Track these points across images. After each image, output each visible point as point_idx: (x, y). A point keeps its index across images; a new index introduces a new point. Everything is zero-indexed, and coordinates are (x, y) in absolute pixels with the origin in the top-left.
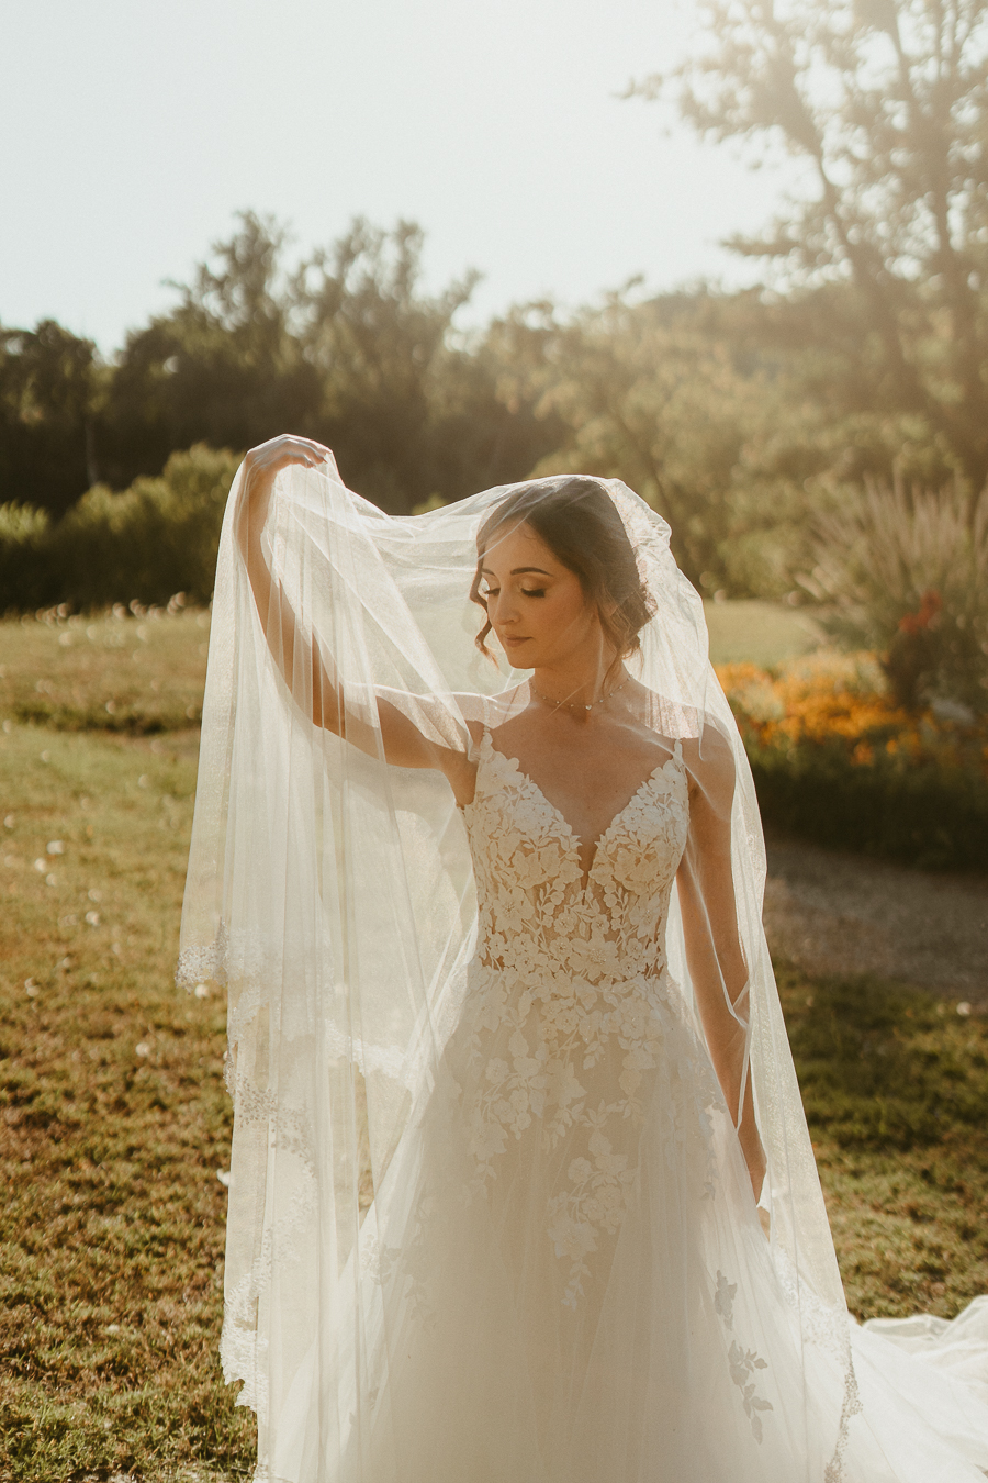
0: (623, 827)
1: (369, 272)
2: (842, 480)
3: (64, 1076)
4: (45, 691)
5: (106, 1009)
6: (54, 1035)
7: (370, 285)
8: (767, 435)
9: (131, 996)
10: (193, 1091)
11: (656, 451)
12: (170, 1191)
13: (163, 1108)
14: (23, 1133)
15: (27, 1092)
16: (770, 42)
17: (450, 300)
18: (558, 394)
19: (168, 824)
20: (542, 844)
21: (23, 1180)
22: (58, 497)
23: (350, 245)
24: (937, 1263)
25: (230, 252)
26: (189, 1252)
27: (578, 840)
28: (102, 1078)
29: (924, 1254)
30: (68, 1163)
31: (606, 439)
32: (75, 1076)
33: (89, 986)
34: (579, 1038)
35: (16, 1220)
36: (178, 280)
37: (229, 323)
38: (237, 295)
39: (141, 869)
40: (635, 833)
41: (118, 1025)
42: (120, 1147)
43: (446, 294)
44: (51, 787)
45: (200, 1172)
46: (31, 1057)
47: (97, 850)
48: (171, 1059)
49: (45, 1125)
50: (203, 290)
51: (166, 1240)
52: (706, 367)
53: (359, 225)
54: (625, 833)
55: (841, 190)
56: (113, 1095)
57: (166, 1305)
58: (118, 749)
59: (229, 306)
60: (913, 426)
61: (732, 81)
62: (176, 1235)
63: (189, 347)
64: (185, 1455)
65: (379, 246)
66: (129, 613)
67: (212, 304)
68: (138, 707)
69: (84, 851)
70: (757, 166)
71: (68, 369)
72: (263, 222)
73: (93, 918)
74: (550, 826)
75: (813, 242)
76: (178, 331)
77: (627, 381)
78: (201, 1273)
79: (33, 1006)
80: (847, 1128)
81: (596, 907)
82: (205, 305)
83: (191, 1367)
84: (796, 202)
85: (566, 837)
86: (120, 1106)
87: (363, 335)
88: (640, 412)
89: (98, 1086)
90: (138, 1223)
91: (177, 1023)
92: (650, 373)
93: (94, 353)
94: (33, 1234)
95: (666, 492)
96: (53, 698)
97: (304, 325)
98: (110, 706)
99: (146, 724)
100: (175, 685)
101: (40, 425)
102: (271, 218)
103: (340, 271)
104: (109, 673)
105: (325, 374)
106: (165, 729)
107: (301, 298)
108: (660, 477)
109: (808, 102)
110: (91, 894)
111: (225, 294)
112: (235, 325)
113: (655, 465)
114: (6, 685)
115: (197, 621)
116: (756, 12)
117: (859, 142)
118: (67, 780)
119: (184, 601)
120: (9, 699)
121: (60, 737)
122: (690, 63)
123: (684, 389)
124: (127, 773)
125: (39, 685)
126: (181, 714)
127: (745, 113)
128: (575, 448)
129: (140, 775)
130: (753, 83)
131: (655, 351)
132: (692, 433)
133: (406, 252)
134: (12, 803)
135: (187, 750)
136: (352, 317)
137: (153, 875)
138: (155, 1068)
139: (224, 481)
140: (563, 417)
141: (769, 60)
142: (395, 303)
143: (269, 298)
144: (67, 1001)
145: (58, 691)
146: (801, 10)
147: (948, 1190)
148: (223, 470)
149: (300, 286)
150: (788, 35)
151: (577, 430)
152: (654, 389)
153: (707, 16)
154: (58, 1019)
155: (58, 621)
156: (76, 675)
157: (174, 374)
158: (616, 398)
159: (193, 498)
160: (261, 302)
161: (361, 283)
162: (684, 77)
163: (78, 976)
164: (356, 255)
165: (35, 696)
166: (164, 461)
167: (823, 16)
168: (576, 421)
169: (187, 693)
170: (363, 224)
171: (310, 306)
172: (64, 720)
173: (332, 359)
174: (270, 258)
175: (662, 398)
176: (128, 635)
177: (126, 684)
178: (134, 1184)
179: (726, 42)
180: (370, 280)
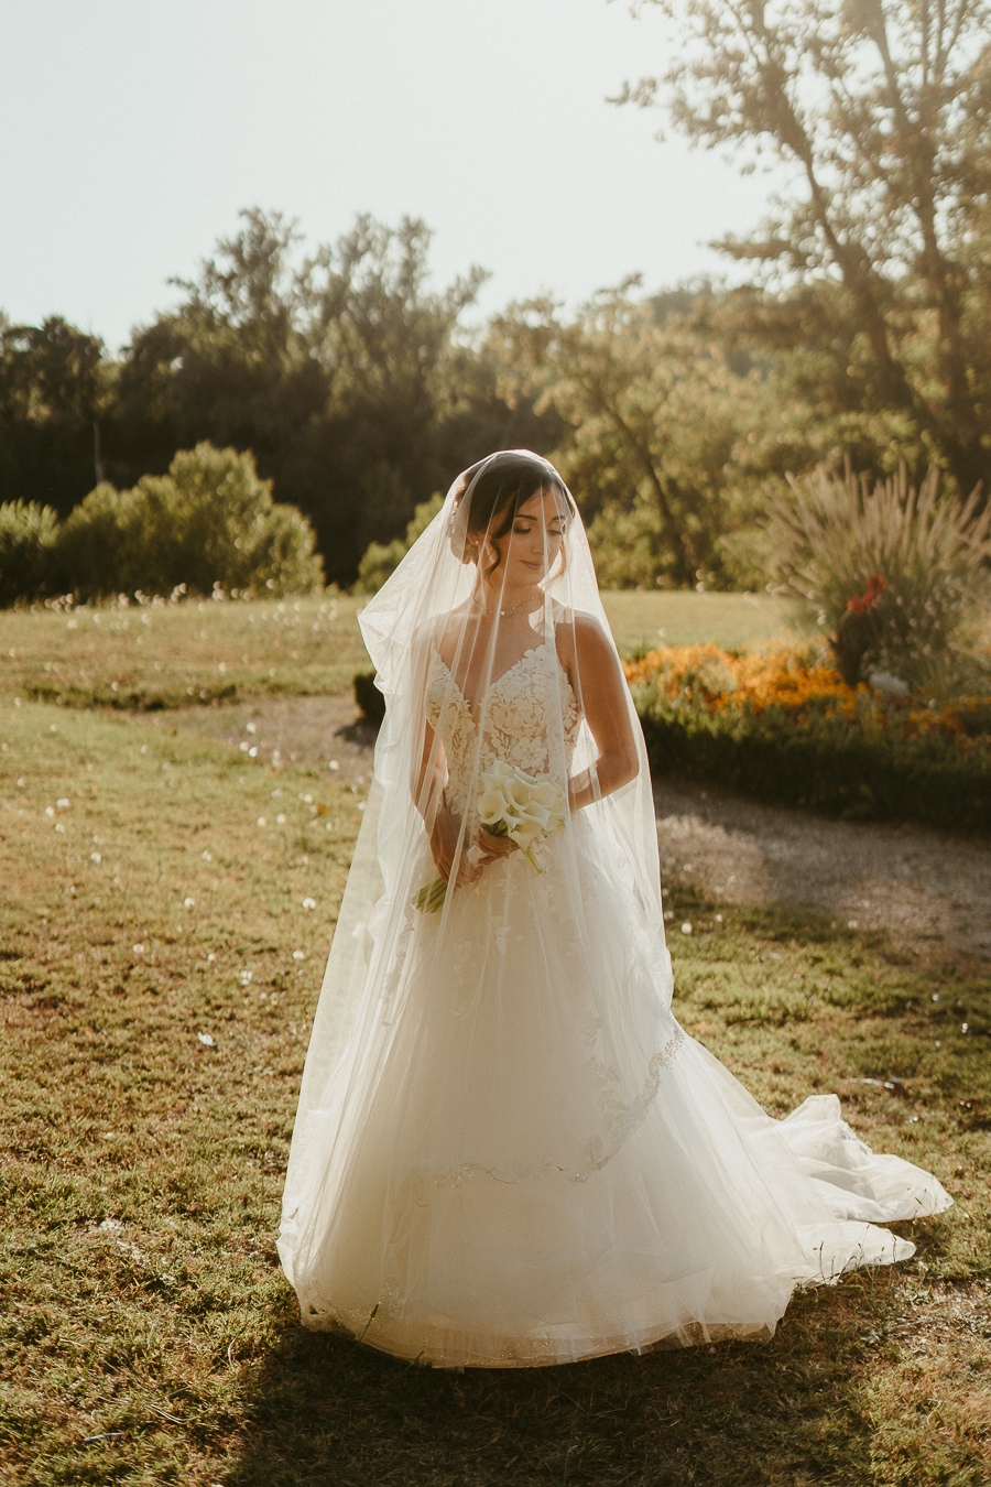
0: (496, 692)
1: (376, 271)
3: (71, 970)
4: (53, 672)
5: (108, 924)
6: (62, 943)
7: (376, 283)
8: (760, 433)
9: (129, 915)
10: (181, 982)
11: (653, 449)
12: (159, 1048)
13: (155, 993)
14: (36, 1012)
15: (38, 983)
16: (760, 49)
18: (557, 392)
19: (167, 783)
20: (445, 709)
21: (38, 1042)
22: (63, 498)
23: (357, 243)
24: (786, 1101)
25: (236, 251)
26: (174, 1089)
28: (104, 972)
29: (777, 1093)
30: (75, 1030)
31: (603, 436)
32: (80, 971)
33: (92, 907)
35: (31, 1067)
36: (185, 278)
37: (235, 322)
38: (243, 295)
39: (140, 820)
41: (117, 935)
42: (119, 1019)
43: (452, 291)
44: (60, 755)
45: (184, 1037)
46: (43, 959)
47: (101, 805)
48: (163, 961)
49: (55, 1006)
50: (210, 288)
51: (153, 1081)
52: (701, 366)
53: (364, 222)
55: (831, 194)
56: (112, 984)
57: (153, 1120)
58: (123, 723)
59: (235, 305)
60: (898, 423)
61: (724, 87)
62: (163, 1077)
63: (195, 344)
64: (164, 1211)
65: (385, 246)
66: (134, 602)
67: (218, 302)
68: (141, 686)
69: (90, 805)
70: (748, 170)
71: (75, 368)
72: (269, 221)
73: (97, 857)
75: (803, 245)
76: (184, 329)
77: (624, 379)
78: (183, 1102)
79: (45, 921)
80: (734, 1011)
82: (212, 304)
83: (172, 1158)
84: (788, 205)
85: (460, 703)
86: (119, 991)
87: (368, 332)
88: (637, 411)
89: (100, 978)
90: (131, 1070)
91: (168, 934)
92: (648, 372)
93: (102, 352)
94: (45, 1076)
95: (664, 488)
96: (62, 677)
97: (312, 322)
98: (114, 686)
99: (148, 701)
100: (178, 667)
101: (49, 423)
102: (279, 217)
103: (347, 270)
104: (114, 656)
105: (333, 373)
106: (169, 707)
107: (307, 296)
108: (658, 473)
109: (798, 107)
110: (96, 839)
111: (232, 292)
112: (242, 323)
113: (653, 462)
114: (17, 665)
115: (199, 608)
116: (748, 20)
117: (846, 148)
118: (74, 748)
119: (187, 589)
120: (20, 678)
121: (69, 712)
122: (683, 69)
123: (680, 388)
124: (130, 743)
125: (48, 666)
126: (182, 692)
127: (737, 118)
128: (575, 446)
129: (142, 744)
130: (745, 90)
131: (652, 350)
132: (689, 430)
133: (411, 250)
134: (23, 767)
135: (187, 724)
136: (358, 315)
137: (151, 825)
138: (149, 966)
139: (230, 478)
140: (562, 413)
141: (760, 67)
142: (400, 301)
143: (276, 297)
144: (74, 919)
145: (66, 672)
146: (790, 17)
147: (809, 1054)
148: (228, 468)
149: (306, 284)
150: (778, 42)
151: (576, 428)
152: (651, 387)
153: (699, 23)
154: (66, 932)
155: (67, 608)
156: (83, 657)
157: (181, 372)
158: (614, 396)
159: (199, 494)
160: (268, 301)
161: (368, 281)
162: (677, 84)
163: (83, 900)
164: (362, 254)
165: (46, 676)
166: (171, 458)
167: (813, 24)
168: (575, 419)
169: (188, 674)
170: (370, 222)
171: (316, 304)
172: (73, 697)
173: (340, 357)
174: (278, 257)
175: (659, 396)
176: (132, 621)
177: (128, 666)
178: (129, 1044)
179: (718, 50)
180: (377, 279)
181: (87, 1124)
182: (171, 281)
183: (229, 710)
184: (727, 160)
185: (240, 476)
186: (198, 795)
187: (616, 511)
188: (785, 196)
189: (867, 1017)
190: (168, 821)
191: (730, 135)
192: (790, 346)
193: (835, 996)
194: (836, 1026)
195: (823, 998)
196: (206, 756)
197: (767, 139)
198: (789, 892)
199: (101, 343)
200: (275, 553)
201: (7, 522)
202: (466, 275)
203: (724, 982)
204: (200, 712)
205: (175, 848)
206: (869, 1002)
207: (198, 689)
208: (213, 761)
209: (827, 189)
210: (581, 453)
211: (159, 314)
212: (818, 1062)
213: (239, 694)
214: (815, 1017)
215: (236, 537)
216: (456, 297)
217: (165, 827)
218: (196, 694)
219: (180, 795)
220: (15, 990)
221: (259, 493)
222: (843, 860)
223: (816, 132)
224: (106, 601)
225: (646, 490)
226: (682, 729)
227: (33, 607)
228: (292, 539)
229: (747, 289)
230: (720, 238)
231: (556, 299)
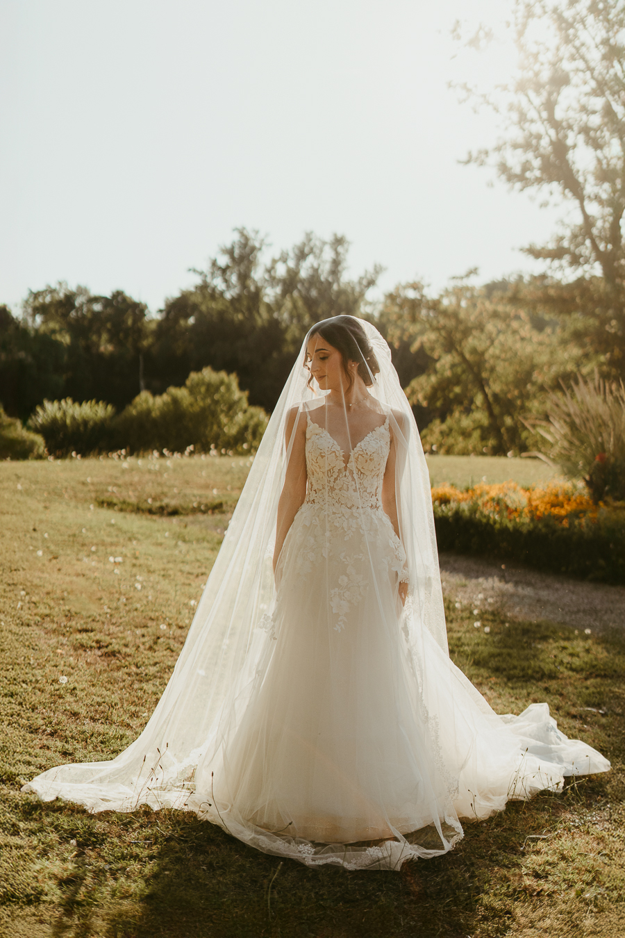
0: (361, 448)
1: (316, 265)
3: (124, 638)
4: (113, 492)
5: (145, 618)
6: (118, 626)
7: (315, 273)
8: (550, 365)
9: (158, 614)
11: (484, 375)
14: (103, 658)
15: (105, 644)
16: (552, 132)
18: (426, 338)
19: (180, 552)
20: (328, 454)
21: (105, 671)
22: (120, 397)
23: (304, 249)
25: (230, 252)
27: (343, 452)
28: (143, 640)
30: (126, 667)
31: (453, 366)
32: (129, 639)
33: (136, 610)
34: (343, 528)
35: (101, 682)
36: (199, 269)
37: (228, 296)
38: (234, 279)
39: (164, 570)
40: (365, 450)
41: (150, 623)
42: (152, 663)
43: (362, 279)
44: (117, 536)
46: (107, 633)
47: (141, 561)
49: (114, 656)
50: (213, 275)
52: (515, 324)
53: (309, 237)
54: (362, 450)
55: (595, 220)
56: (147, 646)
58: (155, 521)
59: (229, 285)
61: (530, 155)
63: (203, 308)
65: (321, 251)
66: (162, 455)
67: (218, 283)
68: (166, 501)
69: (134, 561)
70: (544, 205)
71: (130, 322)
72: (251, 235)
73: (139, 586)
74: (332, 447)
75: (578, 250)
76: (197, 299)
77: (466, 332)
79: (108, 616)
80: (513, 672)
81: (350, 478)
82: (215, 284)
84: (568, 226)
85: (338, 451)
86: (151, 648)
87: (310, 303)
88: (474, 351)
89: (140, 642)
92: (481, 327)
93: (146, 312)
94: (109, 686)
95: (491, 398)
96: (118, 495)
97: (275, 297)
98: (150, 501)
99: (170, 510)
100: (188, 491)
101: (112, 355)
102: (257, 232)
103: (298, 265)
104: (150, 484)
105: (287, 327)
106: (181, 514)
107: (273, 280)
108: (487, 390)
109: (575, 167)
110: (138, 577)
111: (227, 277)
112: (232, 296)
113: (484, 383)
114: (91, 487)
115: (202, 459)
116: (545, 115)
117: (605, 192)
118: (125, 532)
119: (195, 448)
120: (93, 495)
121: (122, 514)
122: (505, 144)
123: (501, 338)
124: (158, 531)
125: (110, 488)
126: (191, 506)
127: (537, 173)
128: (436, 372)
129: (166, 531)
130: (543, 157)
131: (484, 314)
132: (506, 364)
133: (337, 253)
134: (95, 541)
135: (193, 523)
136: (304, 292)
137: (171, 572)
138: (169, 638)
139: (223, 389)
140: (428, 353)
141: (552, 143)
142: (330, 284)
143: (254, 281)
144: (125, 615)
145: (121, 492)
146: (571, 114)
147: (555, 694)
148: (222, 383)
149: (272, 273)
150: (563, 128)
151: (437, 361)
152: (483, 337)
153: (515, 116)
154: (120, 621)
155: (122, 457)
156: (131, 484)
157: (194, 326)
158: (460, 342)
159: (203, 399)
160: (249, 283)
161: (310, 272)
162: (501, 152)
163: (130, 606)
164: (307, 255)
165: (108, 494)
166: (187, 376)
167: (584, 117)
168: (436, 355)
169: (194, 496)
170: (313, 236)
171: (278, 285)
172: (124, 507)
173: (292, 317)
174: (256, 256)
175: (488, 343)
176: (161, 466)
177: (159, 490)
178: (156, 674)
179: (526, 132)
180: (316, 270)
181: (133, 709)
182: (190, 270)
183: (218, 516)
184: (532, 199)
185: (228, 388)
186: (199, 558)
187: (461, 412)
188: (567, 221)
189: (591, 677)
190: (181, 571)
191: (533, 183)
192: (569, 312)
193: (574, 666)
194: (572, 682)
195: (566, 668)
196: (203, 539)
197: (556, 186)
198: (552, 616)
199: (146, 307)
200: (249, 436)
201: (85, 414)
202: (371, 270)
203: (508, 658)
204: (201, 517)
205: (184, 584)
206: (593, 670)
207: (200, 504)
208: (208, 542)
209: (593, 217)
210: (439, 376)
211: (181, 290)
212: (561, 699)
213: (225, 508)
214: (561, 676)
215: (225, 425)
216: (365, 282)
217: (179, 574)
218: (199, 507)
219: (188, 558)
220: (91, 647)
221: (240, 399)
222: (586, 601)
223: (587, 183)
224: (145, 454)
225: (479, 400)
226: (492, 527)
227: (101, 457)
228: (259, 428)
229: (543, 277)
230: (527, 246)
231: (424, 282)
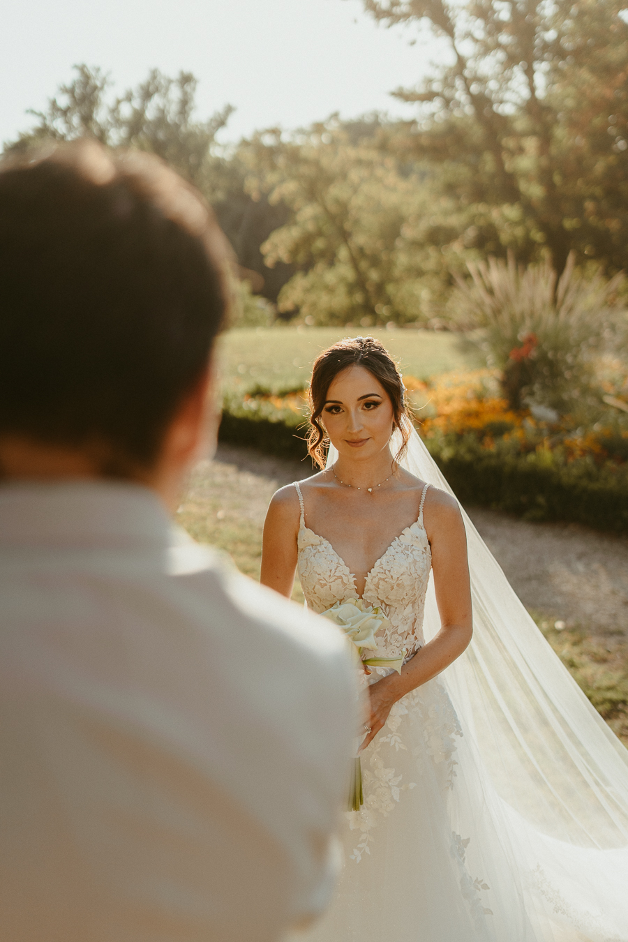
0: (382, 568)
1: (161, 106)
2: (466, 248)
7: (162, 112)
8: (419, 216)
11: (347, 226)
17: (214, 124)
18: (286, 189)
20: (331, 581)
23: (149, 88)
25: (71, 92)
27: (354, 577)
31: (315, 219)
36: (37, 110)
37: (70, 137)
38: (76, 120)
40: (389, 571)
43: (211, 120)
50: (53, 116)
52: (379, 172)
53: (154, 75)
54: (383, 571)
55: (467, 60)
59: (70, 128)
60: (511, 212)
65: (167, 89)
67: (59, 125)
70: (413, 43)
72: (92, 73)
74: (336, 569)
75: (447, 93)
77: (329, 180)
82: (55, 127)
84: (437, 67)
85: (346, 575)
88: (337, 201)
92: (344, 176)
95: (355, 253)
97: (120, 139)
102: (98, 70)
103: (143, 106)
107: (118, 122)
108: (351, 243)
111: (68, 119)
112: (74, 139)
113: (347, 235)
117: (478, 28)
123: (365, 187)
127: (406, 8)
128: (297, 224)
131: (347, 161)
132: (371, 215)
133: (185, 93)
136: (150, 135)
140: (288, 205)
142: (177, 126)
143: (97, 123)
149: (116, 114)
151: (297, 212)
152: (346, 186)
158: (322, 191)
160: (92, 125)
161: (157, 113)
164: (153, 94)
168: (296, 206)
170: (158, 74)
171: (123, 127)
174: (98, 96)
175: (351, 192)
182: (27, 111)
187: (324, 266)
191: (400, 19)
197: (425, 22)
202: (220, 110)
209: (465, 57)
210: (301, 230)
223: (457, 18)
225: (343, 253)
230: (396, 89)
231: (282, 127)
